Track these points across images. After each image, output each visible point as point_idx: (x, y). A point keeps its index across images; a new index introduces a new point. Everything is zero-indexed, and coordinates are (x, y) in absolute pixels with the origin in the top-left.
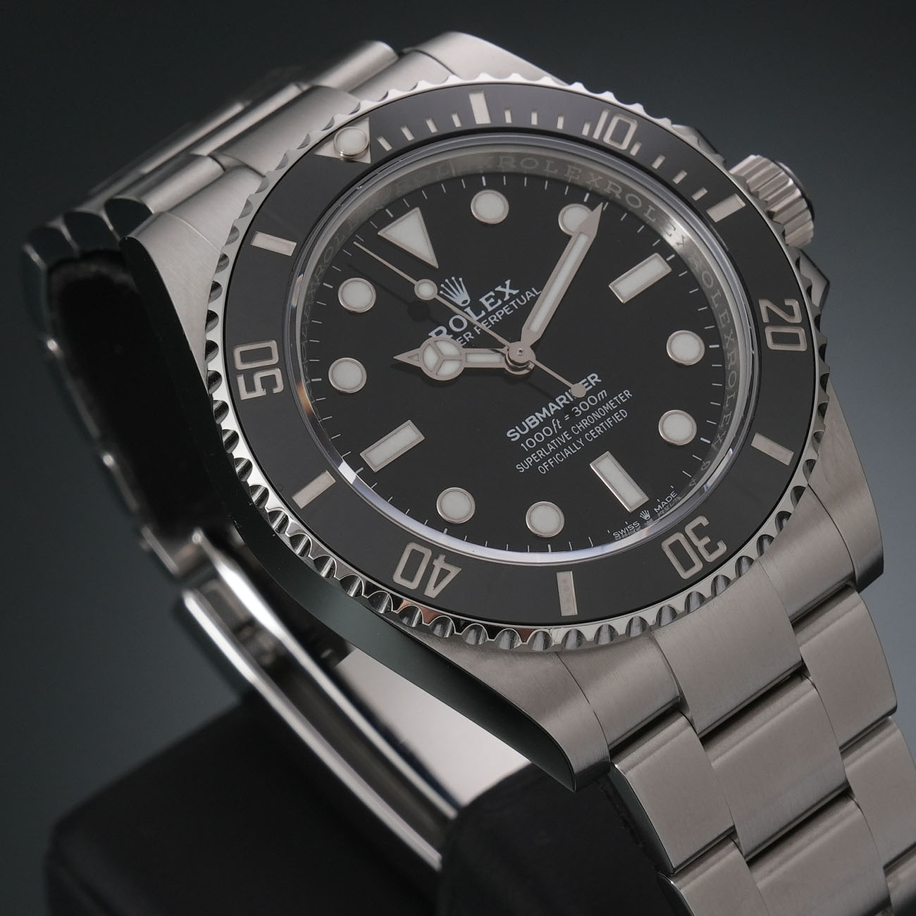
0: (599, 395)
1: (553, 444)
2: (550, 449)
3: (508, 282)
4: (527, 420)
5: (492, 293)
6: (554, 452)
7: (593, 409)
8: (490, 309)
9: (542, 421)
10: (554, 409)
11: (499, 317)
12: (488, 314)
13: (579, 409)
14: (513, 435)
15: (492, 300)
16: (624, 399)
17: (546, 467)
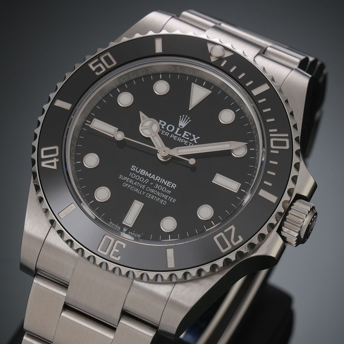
0: (168, 191)
1: (137, 183)
2: (135, 184)
3: (198, 138)
4: (142, 170)
5: (190, 134)
6: (134, 185)
7: (161, 191)
8: (183, 136)
9: (145, 175)
10: (153, 178)
11: (182, 141)
12: (181, 137)
13: (158, 186)
14: (133, 168)
15: (187, 136)
16: (171, 200)
17: (126, 185)
